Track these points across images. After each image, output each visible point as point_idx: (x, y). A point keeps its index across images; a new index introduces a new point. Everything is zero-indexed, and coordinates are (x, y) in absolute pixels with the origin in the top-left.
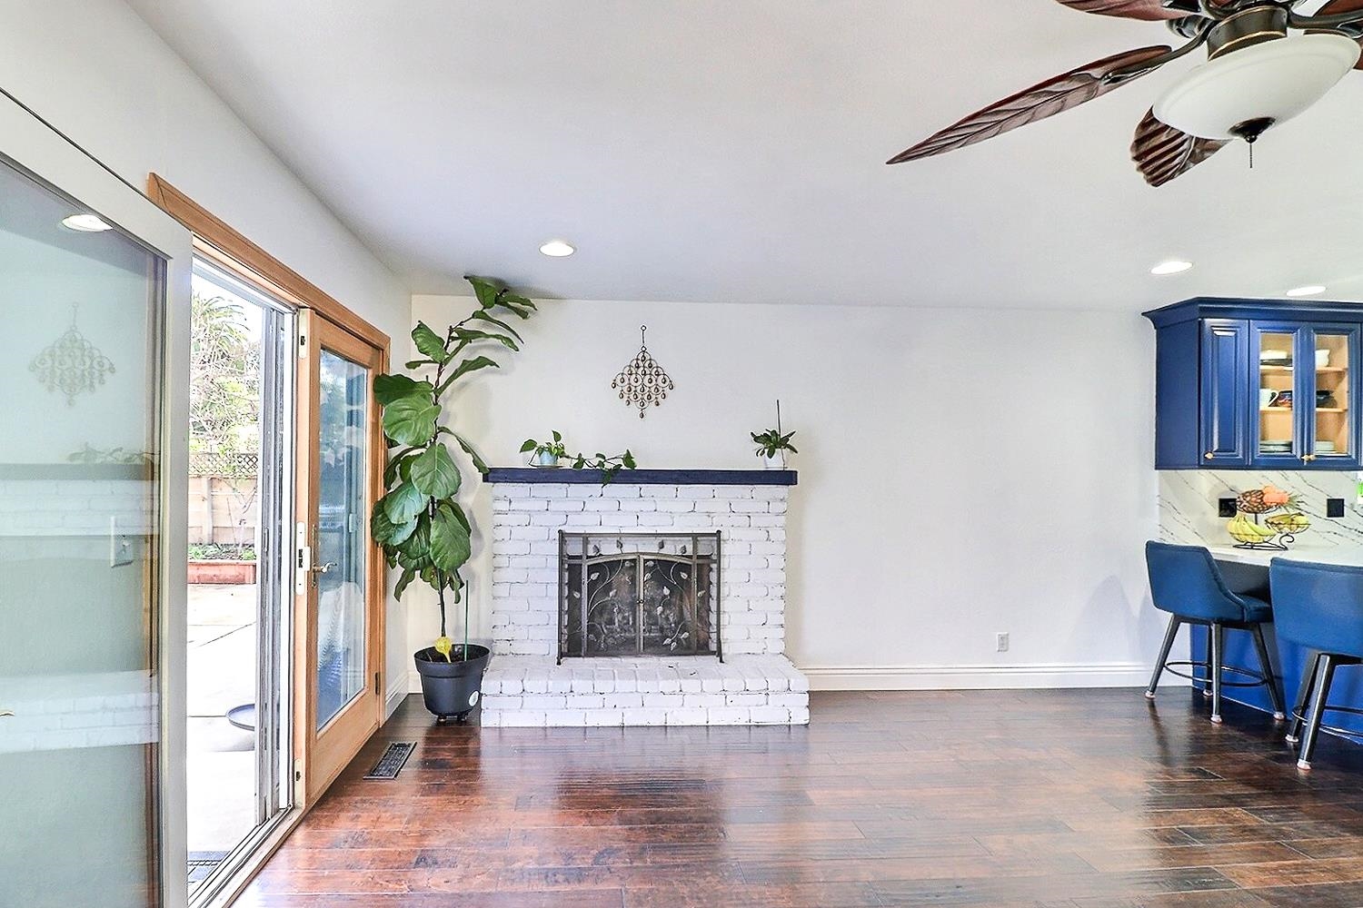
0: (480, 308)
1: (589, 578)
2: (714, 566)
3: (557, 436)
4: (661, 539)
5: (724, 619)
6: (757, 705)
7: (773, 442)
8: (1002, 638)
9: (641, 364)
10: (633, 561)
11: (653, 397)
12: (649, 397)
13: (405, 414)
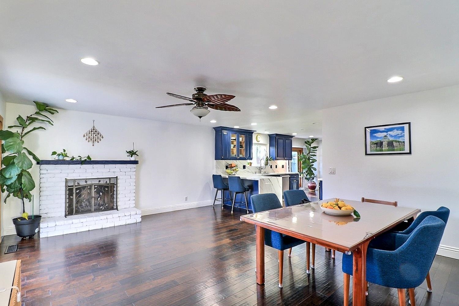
0: (38, 111)
1: (76, 192)
2: (115, 186)
3: (64, 151)
4: (99, 180)
5: (118, 200)
6: (128, 219)
7: (132, 153)
8: (186, 198)
9: (93, 131)
10: (91, 186)
11: (97, 140)
12: (96, 140)
13: (12, 143)
